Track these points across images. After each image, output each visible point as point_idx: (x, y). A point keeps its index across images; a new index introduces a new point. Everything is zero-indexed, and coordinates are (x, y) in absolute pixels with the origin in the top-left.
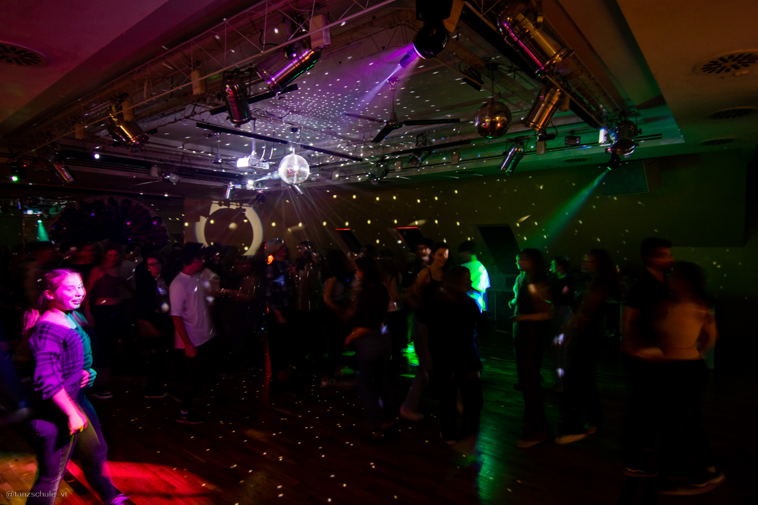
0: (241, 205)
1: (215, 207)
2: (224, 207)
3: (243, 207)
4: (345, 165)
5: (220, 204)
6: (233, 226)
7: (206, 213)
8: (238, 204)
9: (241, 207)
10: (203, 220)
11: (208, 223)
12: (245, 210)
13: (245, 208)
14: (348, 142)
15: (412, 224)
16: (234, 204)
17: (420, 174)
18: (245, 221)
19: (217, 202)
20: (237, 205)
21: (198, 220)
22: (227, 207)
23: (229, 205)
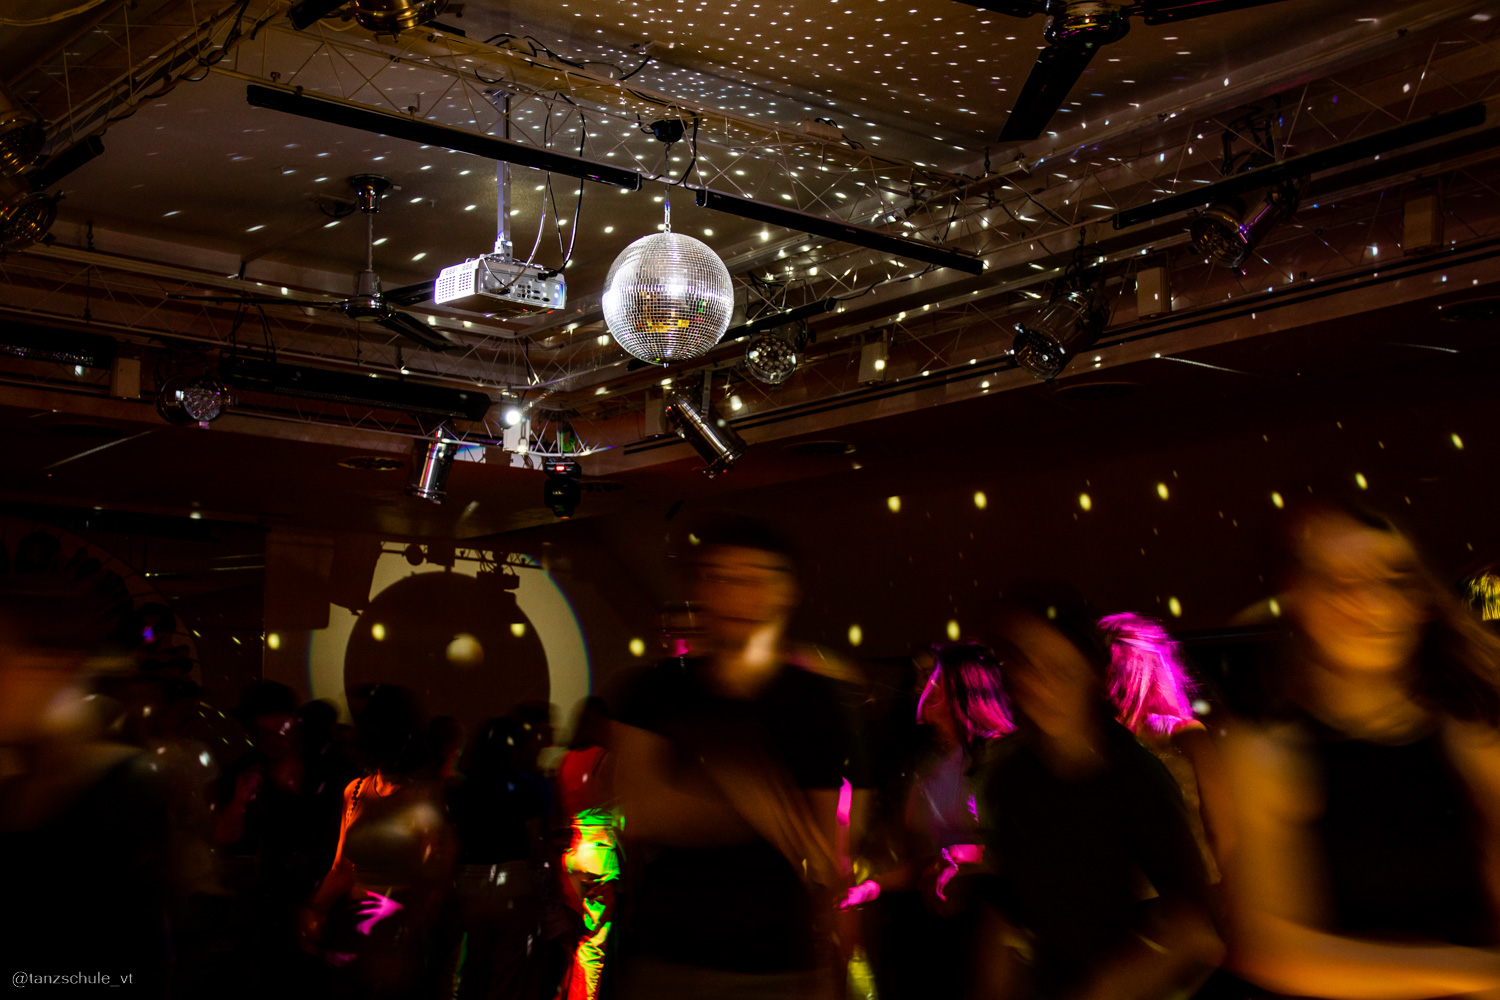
0: (500, 559)
1: (392, 569)
2: (426, 567)
3: (507, 570)
4: (915, 313)
5: (414, 558)
6: (463, 647)
7: (353, 594)
8: (489, 555)
9: (499, 570)
10: (343, 621)
11: (361, 634)
12: (514, 581)
13: (518, 571)
14: (914, 190)
15: (1252, 613)
16: (473, 554)
17: (1262, 332)
18: (518, 629)
19: (402, 547)
20: (482, 560)
21: (323, 622)
22: (441, 568)
23: (449, 562)
